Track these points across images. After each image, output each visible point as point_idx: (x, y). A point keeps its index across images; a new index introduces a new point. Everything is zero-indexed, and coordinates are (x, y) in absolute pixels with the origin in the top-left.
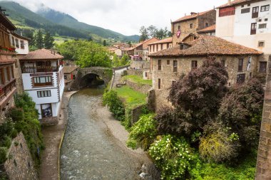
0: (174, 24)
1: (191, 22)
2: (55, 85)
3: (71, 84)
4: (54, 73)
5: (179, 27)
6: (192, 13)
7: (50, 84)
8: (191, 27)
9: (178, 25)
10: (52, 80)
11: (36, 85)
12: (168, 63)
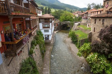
3: (56, 28)
4: (51, 23)
5: (108, 3)
10: (50, 26)
11: (44, 27)
12: (100, 20)
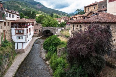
0: (86, 7)
1: (94, 6)
2: (25, 34)
3: (38, 34)
4: (25, 29)
5: (88, 9)
6: (95, 2)
7: (23, 34)
8: (94, 9)
9: (88, 8)
10: (24, 32)
11: (17, 34)
12: (77, 26)
